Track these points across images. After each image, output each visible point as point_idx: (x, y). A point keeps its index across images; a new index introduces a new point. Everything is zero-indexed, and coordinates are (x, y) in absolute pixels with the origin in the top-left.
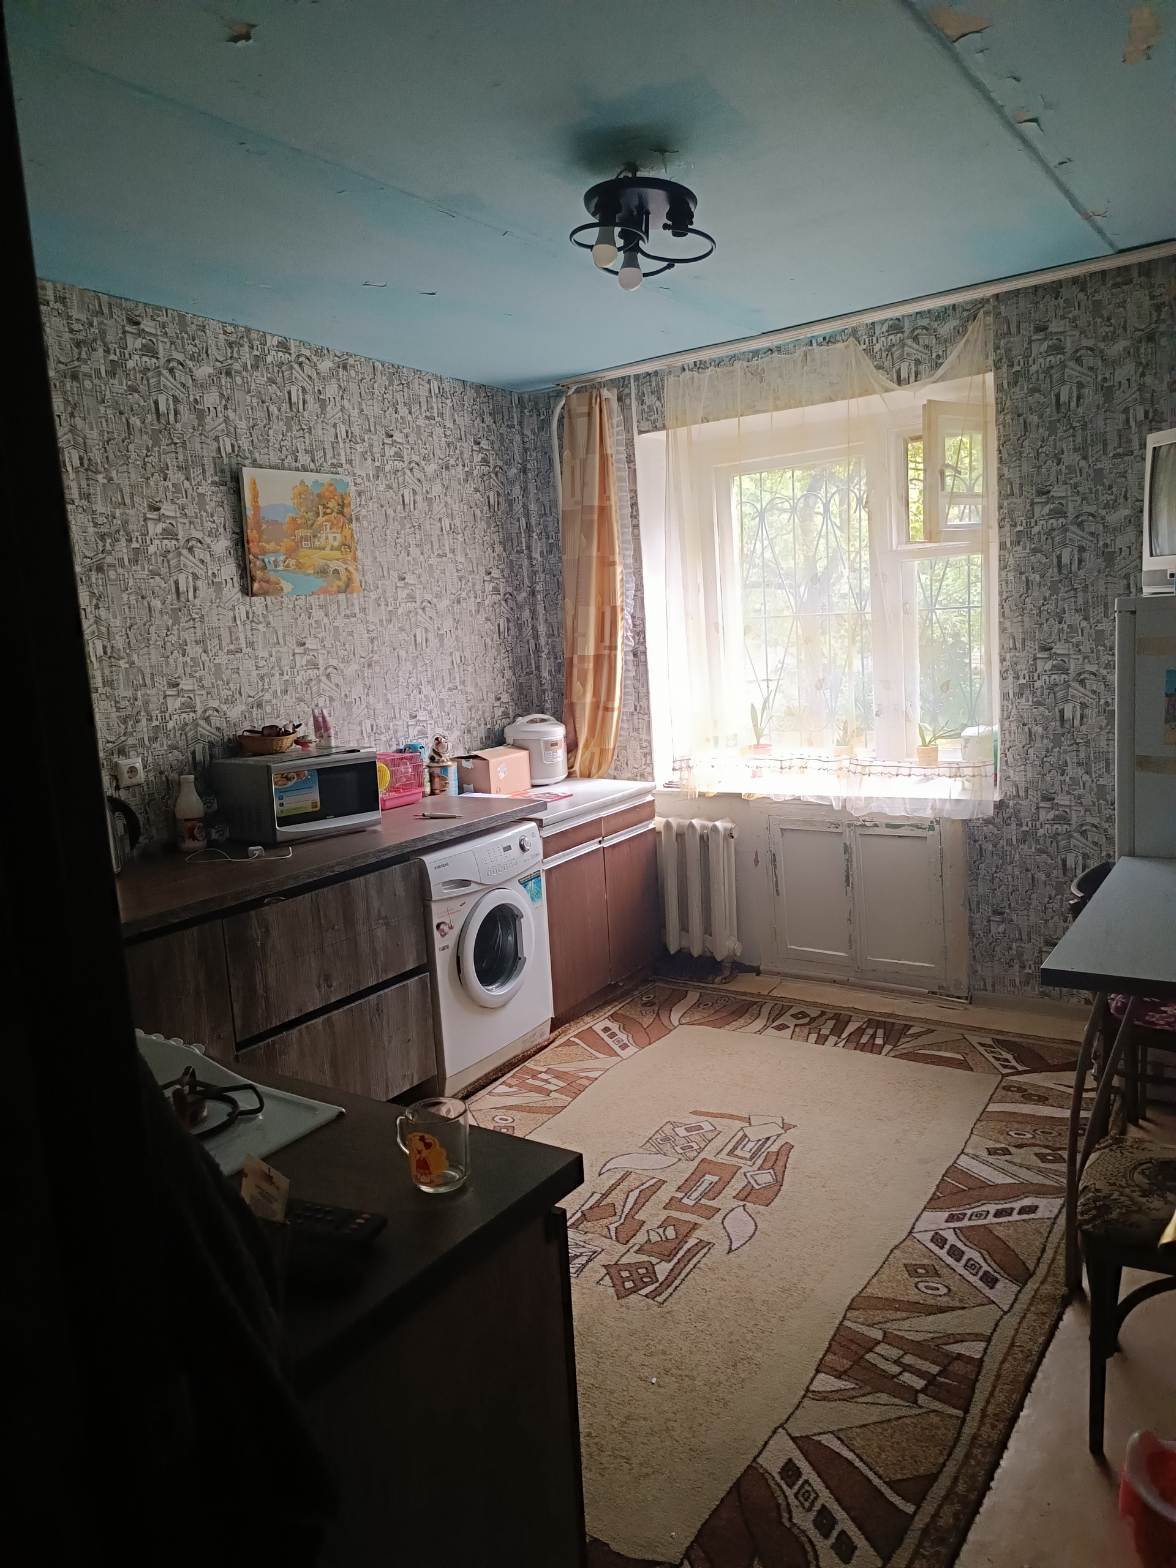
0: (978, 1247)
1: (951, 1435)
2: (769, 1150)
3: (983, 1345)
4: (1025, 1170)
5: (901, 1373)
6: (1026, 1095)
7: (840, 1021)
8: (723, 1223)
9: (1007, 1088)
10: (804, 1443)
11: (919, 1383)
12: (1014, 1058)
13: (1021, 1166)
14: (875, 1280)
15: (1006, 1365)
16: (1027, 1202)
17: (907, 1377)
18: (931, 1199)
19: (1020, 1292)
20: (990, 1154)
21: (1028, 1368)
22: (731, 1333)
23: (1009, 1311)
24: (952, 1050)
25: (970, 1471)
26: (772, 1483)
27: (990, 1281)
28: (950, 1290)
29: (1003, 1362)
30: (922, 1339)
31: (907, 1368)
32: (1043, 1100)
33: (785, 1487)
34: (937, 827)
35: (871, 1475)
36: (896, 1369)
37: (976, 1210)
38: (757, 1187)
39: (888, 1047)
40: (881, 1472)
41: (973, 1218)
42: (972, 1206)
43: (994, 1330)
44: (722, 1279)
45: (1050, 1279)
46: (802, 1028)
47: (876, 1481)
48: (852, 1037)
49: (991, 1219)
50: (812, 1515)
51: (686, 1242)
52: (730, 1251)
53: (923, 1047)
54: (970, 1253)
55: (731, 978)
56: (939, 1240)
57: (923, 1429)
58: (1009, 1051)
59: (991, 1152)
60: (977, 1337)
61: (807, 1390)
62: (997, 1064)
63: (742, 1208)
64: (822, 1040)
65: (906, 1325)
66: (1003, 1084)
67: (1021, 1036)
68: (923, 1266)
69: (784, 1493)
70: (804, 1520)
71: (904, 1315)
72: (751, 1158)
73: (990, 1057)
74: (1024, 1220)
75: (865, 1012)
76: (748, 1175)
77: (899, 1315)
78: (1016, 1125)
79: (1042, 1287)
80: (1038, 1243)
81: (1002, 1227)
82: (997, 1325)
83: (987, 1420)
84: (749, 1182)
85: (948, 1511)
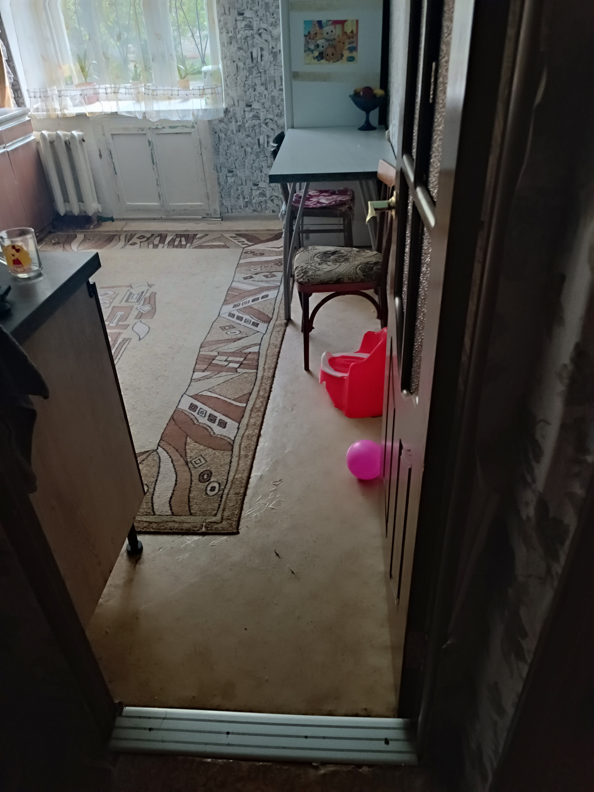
0: (248, 314)
1: (254, 378)
2: (145, 297)
3: (259, 347)
4: (260, 282)
5: (228, 364)
6: (254, 253)
7: (162, 237)
8: (132, 329)
9: (246, 253)
10: (195, 397)
11: (237, 365)
12: (246, 240)
13: (259, 281)
14: (209, 335)
15: (269, 351)
16: (264, 294)
17: (231, 365)
18: (225, 301)
19: (268, 326)
20: (245, 279)
21: (277, 350)
22: (151, 369)
23: (266, 333)
24: (218, 241)
25: (264, 387)
26: (187, 413)
27: (256, 325)
28: (240, 332)
29: (267, 350)
30: (234, 351)
31: (230, 362)
32: (262, 254)
33: (192, 412)
34: (196, 126)
35: (226, 399)
36: (226, 363)
37: (244, 301)
38: (144, 312)
39: (188, 245)
40: (229, 397)
41: (244, 304)
42: (242, 300)
43: (261, 341)
44: (140, 351)
45: (279, 319)
46: (144, 243)
47: (228, 400)
48: (170, 243)
49: (251, 303)
50: (207, 417)
51: (117, 341)
52: (140, 339)
53: (205, 242)
54: (245, 317)
55: (99, 225)
56: (232, 315)
57: (242, 379)
58: (244, 237)
59: (245, 278)
60: (255, 345)
61: (191, 379)
62: (239, 244)
63: (140, 322)
64: (156, 246)
65: (226, 347)
66: (244, 251)
67: (247, 231)
68: (227, 326)
69: (192, 414)
70: (204, 421)
71: (224, 344)
72: (137, 301)
73: (236, 241)
74: (264, 301)
75: (173, 231)
76: (138, 308)
77: (222, 345)
78: (253, 266)
79: (276, 322)
80: (271, 307)
81: (256, 305)
82: (262, 339)
83: (266, 370)
84: (140, 311)
85: (258, 401)
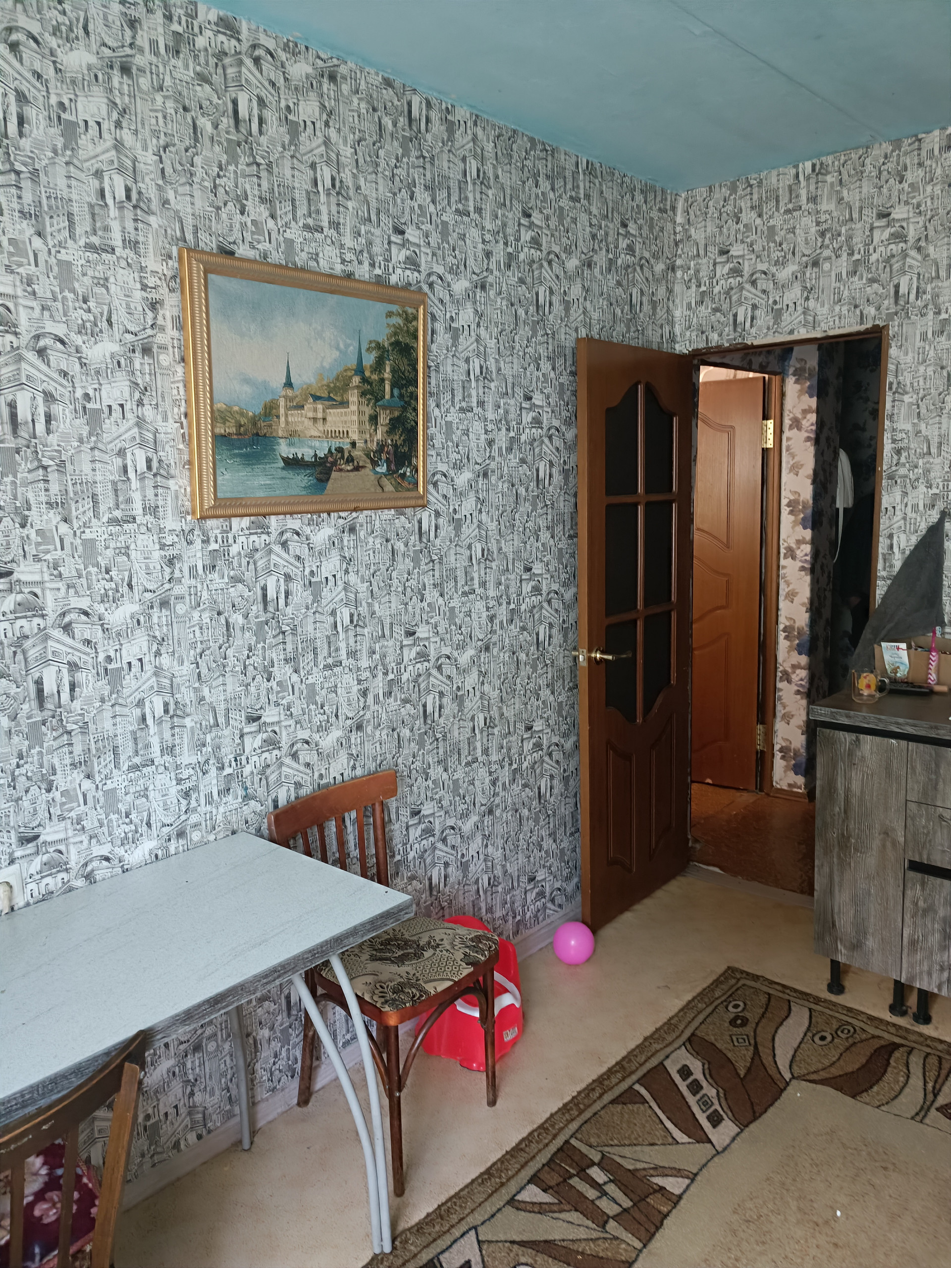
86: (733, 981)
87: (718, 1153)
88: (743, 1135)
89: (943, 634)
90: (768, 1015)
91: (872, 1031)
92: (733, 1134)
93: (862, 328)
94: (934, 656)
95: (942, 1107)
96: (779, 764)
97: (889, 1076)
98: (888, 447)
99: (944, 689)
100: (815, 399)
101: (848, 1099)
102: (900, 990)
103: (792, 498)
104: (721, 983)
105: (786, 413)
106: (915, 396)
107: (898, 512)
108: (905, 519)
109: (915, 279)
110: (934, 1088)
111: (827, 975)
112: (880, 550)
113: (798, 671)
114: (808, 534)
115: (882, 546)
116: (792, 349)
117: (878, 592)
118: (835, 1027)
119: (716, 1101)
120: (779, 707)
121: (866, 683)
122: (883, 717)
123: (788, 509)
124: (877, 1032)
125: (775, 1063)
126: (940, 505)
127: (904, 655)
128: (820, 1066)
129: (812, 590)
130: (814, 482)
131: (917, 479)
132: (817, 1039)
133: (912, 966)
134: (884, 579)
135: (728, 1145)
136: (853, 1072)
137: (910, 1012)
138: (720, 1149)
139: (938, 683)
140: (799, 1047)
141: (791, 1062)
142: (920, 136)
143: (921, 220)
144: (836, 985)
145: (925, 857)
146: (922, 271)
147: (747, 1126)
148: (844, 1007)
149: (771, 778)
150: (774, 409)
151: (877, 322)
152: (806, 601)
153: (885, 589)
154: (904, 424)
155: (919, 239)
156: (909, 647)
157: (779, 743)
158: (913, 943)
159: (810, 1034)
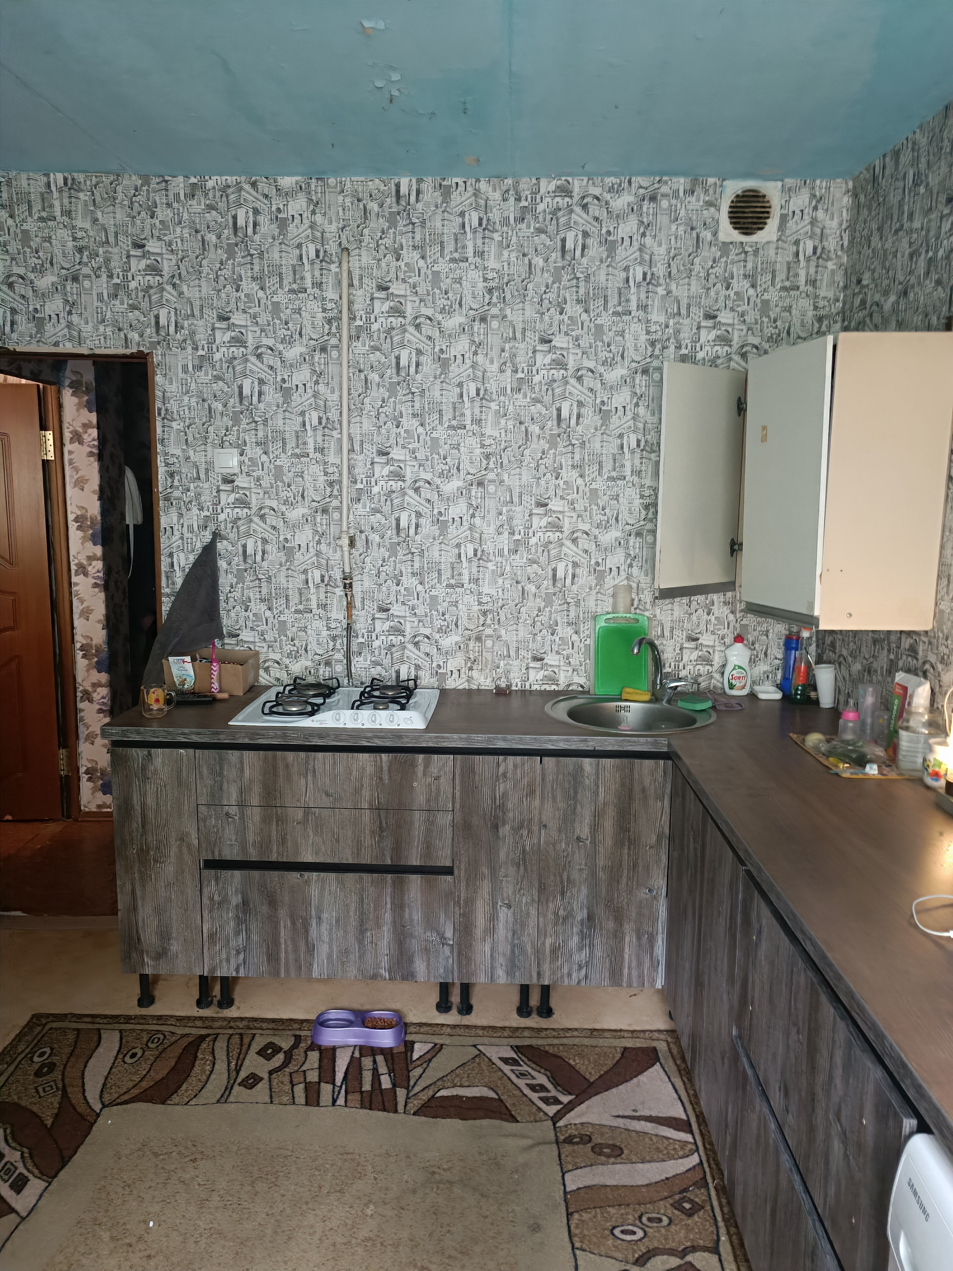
86: (39, 1029)
87: (23, 1219)
88: (50, 1188)
89: (223, 645)
90: (77, 1051)
91: (180, 1031)
92: (39, 1192)
93: (128, 352)
94: (215, 667)
95: (243, 1080)
96: (86, 786)
97: (197, 1069)
98: (162, 470)
99: (225, 696)
100: (95, 414)
101: (160, 1107)
102: (205, 983)
103: (79, 513)
104: (25, 1035)
105: (65, 425)
106: (182, 424)
107: (176, 533)
108: (182, 538)
109: (173, 313)
110: (236, 1065)
111: (137, 991)
112: (163, 568)
113: (99, 690)
114: (98, 550)
115: (164, 566)
116: (66, 361)
117: (164, 608)
118: (145, 1040)
119: (20, 1165)
120: (82, 729)
121: (154, 698)
122: (171, 730)
123: (76, 525)
124: (187, 1031)
125: (85, 1098)
126: (212, 527)
127: (189, 667)
128: (131, 1084)
129: (107, 607)
130: (100, 498)
131: (190, 502)
132: (127, 1059)
133: (212, 958)
134: (168, 595)
135: (35, 1206)
136: (163, 1078)
137: (215, 1000)
138: (24, 1214)
139: (220, 692)
140: (109, 1073)
141: (102, 1091)
142: (167, 178)
143: (174, 257)
144: (146, 998)
145: (217, 853)
146: (178, 306)
147: (55, 1176)
148: (153, 1017)
149: (78, 802)
150: (52, 419)
151: (141, 349)
152: (102, 618)
153: (170, 605)
154: (175, 449)
155: (173, 276)
156: (194, 660)
157: (84, 765)
158: (212, 936)
159: (120, 1056)
